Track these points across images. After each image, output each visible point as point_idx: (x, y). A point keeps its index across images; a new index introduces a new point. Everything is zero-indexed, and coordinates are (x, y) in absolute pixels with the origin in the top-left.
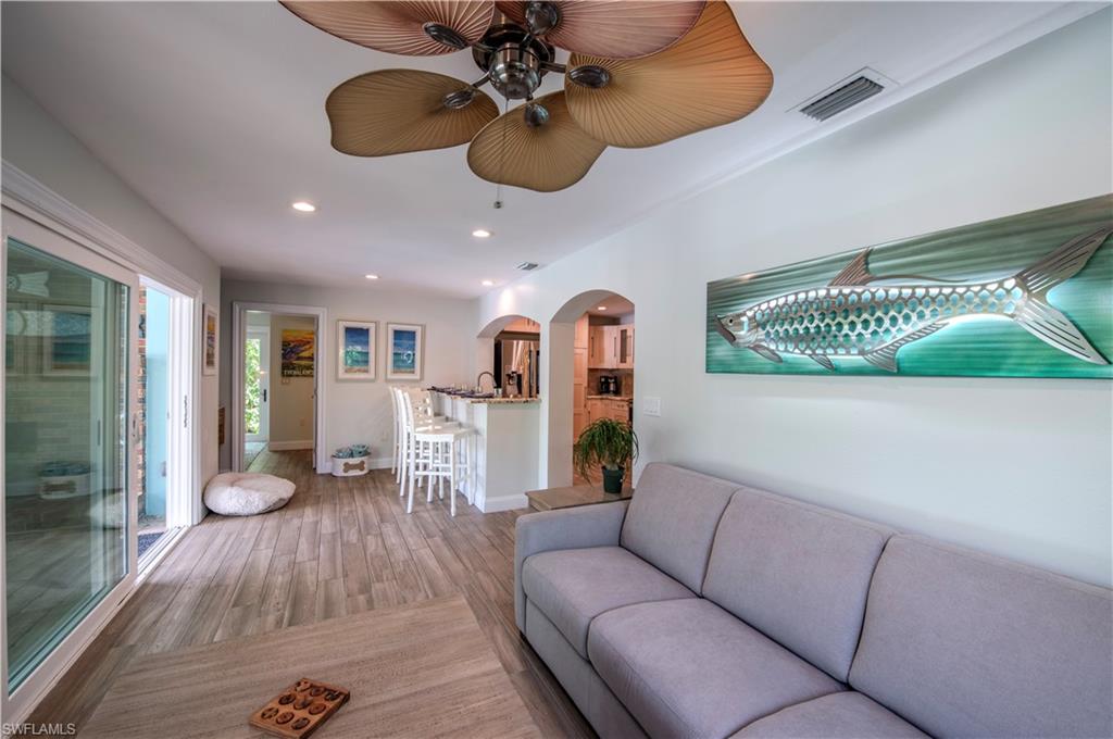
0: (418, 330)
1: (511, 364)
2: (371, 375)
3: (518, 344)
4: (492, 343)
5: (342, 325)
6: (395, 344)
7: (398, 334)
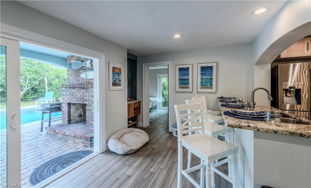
0: (214, 65)
1: (287, 81)
2: (190, 90)
3: (294, 66)
4: (269, 67)
5: (178, 67)
6: (201, 74)
7: (203, 69)
